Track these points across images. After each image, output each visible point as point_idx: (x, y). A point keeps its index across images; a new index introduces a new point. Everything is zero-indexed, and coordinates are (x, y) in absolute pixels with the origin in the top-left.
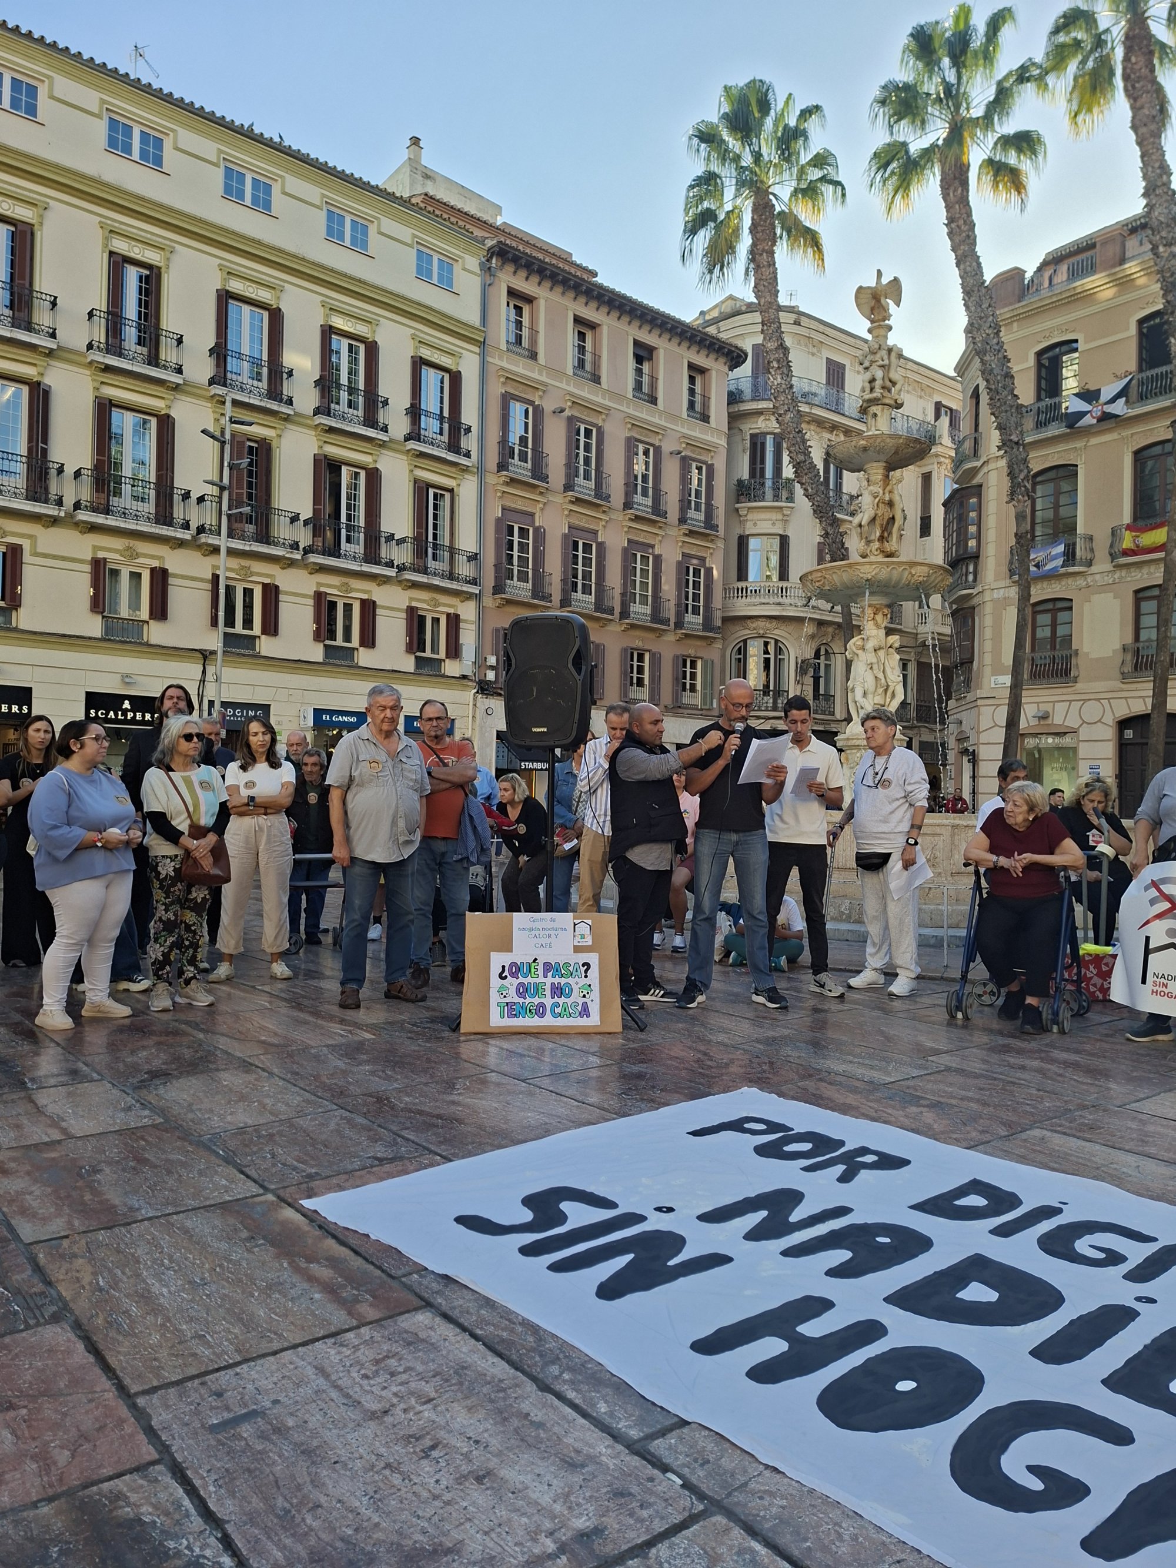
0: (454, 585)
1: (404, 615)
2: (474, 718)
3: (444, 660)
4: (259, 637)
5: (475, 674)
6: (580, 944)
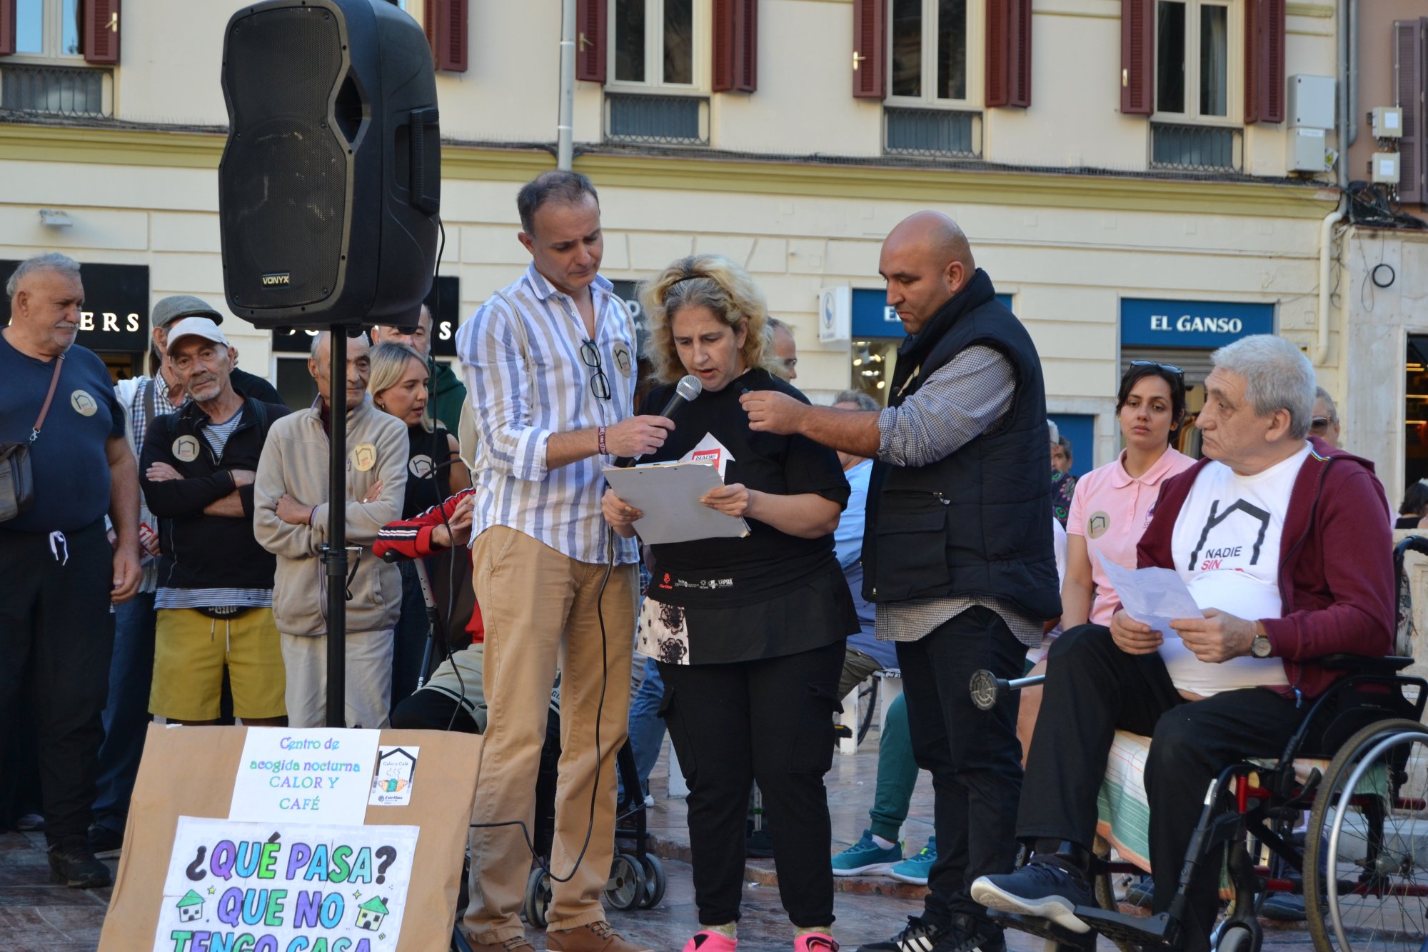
1: (1115, 7)
2: (1335, 299)
3: (1240, 131)
4: (707, 100)
5: (1336, 167)
6: (382, 804)
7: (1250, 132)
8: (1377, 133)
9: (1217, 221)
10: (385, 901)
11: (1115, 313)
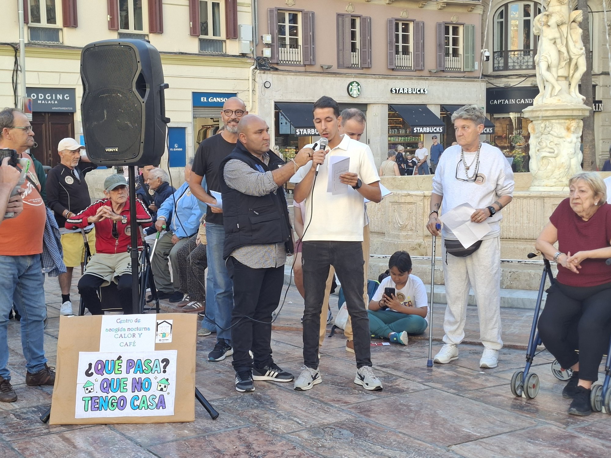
1: (187, 2)
2: (254, 92)
3: (225, 41)
4: (61, 29)
5: (253, 52)
6: (161, 342)
7: (228, 41)
8: (264, 42)
9: (219, 68)
10: (167, 380)
11: (190, 97)
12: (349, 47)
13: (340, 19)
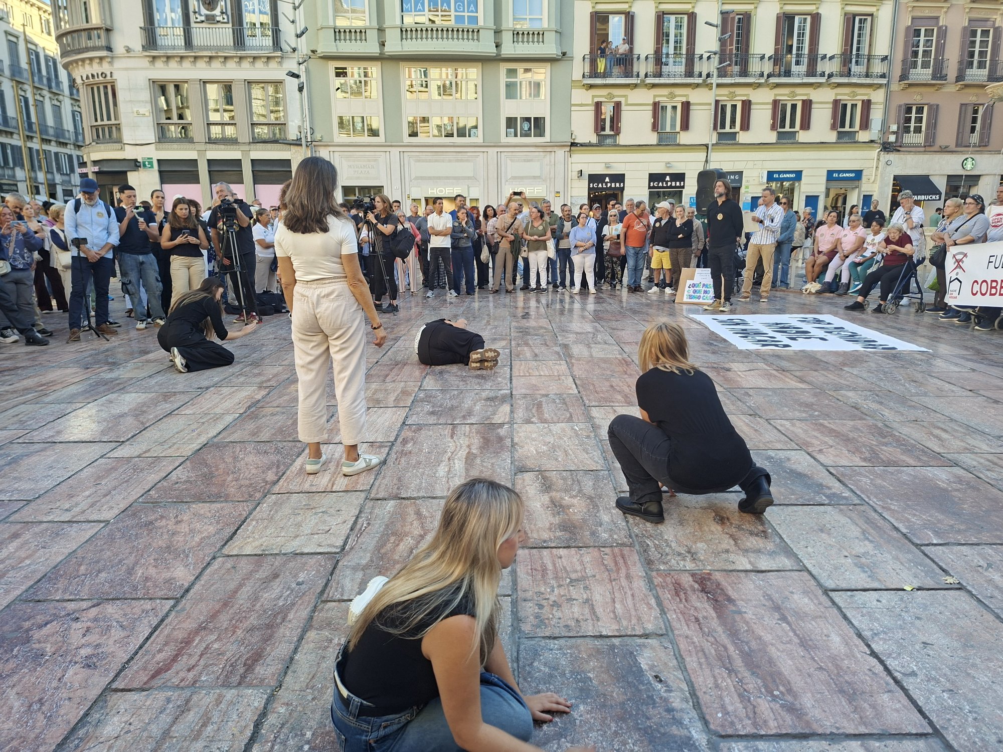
0: (868, 81)
1: (831, 106)
2: (877, 168)
4: (739, 132)
5: (880, 139)
7: (860, 132)
8: (891, 130)
9: (851, 152)
11: (825, 173)
12: (968, 129)
13: (963, 108)
